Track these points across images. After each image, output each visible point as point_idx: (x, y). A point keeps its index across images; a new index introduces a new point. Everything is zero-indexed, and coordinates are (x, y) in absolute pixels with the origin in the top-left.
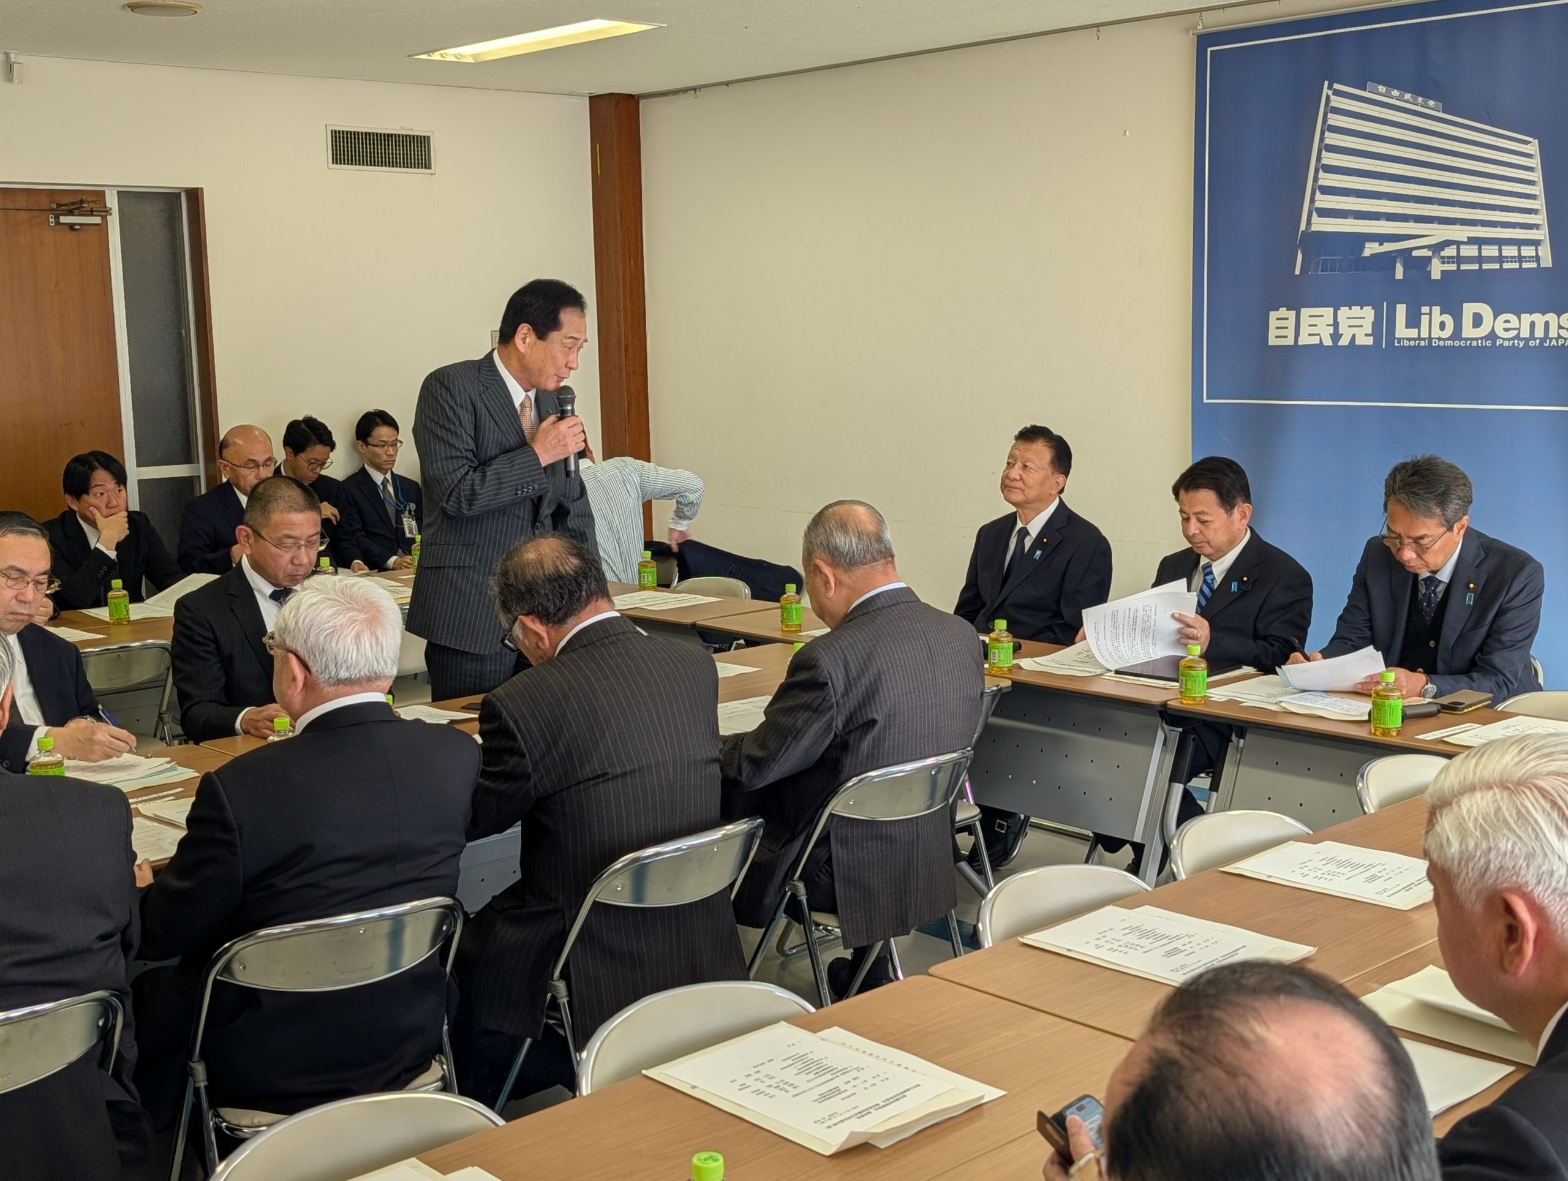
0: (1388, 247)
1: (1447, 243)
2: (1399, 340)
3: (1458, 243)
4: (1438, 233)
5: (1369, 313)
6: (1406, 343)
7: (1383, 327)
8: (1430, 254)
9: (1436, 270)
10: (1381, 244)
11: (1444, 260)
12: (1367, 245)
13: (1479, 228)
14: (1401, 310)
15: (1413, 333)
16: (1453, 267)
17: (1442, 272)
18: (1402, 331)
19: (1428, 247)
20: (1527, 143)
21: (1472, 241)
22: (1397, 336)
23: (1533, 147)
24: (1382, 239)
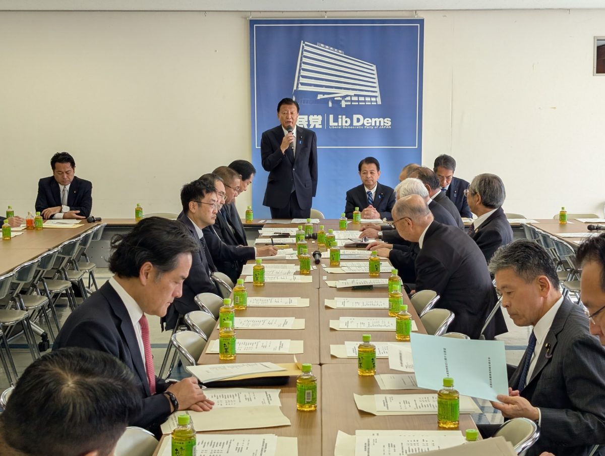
0: (326, 96)
1: (347, 96)
2: (331, 126)
3: (351, 96)
4: (344, 93)
5: (320, 117)
6: (334, 127)
7: (325, 122)
8: (341, 99)
9: (344, 104)
10: (323, 95)
11: (346, 101)
12: (319, 95)
13: (358, 92)
14: (331, 117)
15: (336, 124)
16: (349, 103)
17: (346, 105)
18: (332, 123)
19: (341, 97)
20: (372, 66)
21: (355, 95)
22: (330, 125)
23: (374, 68)
24: (324, 93)
